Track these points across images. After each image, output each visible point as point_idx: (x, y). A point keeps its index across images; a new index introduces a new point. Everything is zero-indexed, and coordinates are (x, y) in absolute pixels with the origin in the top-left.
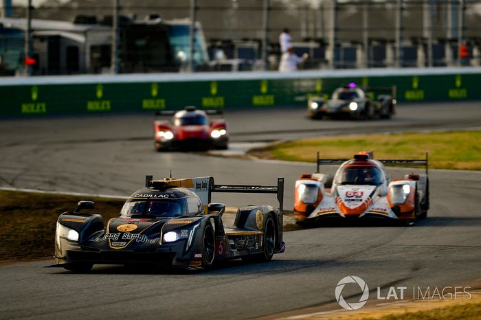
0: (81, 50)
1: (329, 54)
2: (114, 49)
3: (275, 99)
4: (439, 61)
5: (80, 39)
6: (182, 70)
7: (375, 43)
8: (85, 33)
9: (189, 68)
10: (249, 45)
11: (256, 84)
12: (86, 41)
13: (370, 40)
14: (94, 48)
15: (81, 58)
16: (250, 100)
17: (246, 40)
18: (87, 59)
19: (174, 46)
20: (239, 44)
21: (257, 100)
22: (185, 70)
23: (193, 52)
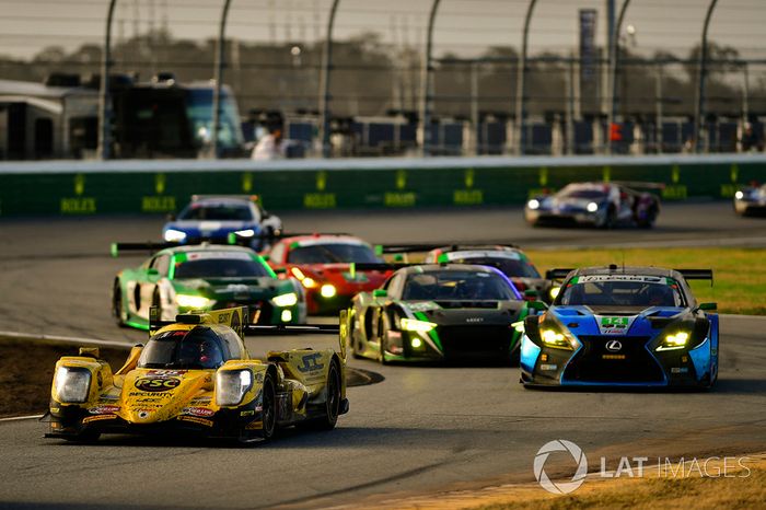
0: (56, 124)
1: (420, 135)
2: (102, 123)
4: (583, 146)
5: (55, 108)
6: (201, 155)
7: (490, 119)
8: (62, 100)
9: (212, 152)
10: (306, 119)
11: (310, 176)
12: (64, 111)
13: (482, 115)
14: (75, 122)
15: (56, 134)
16: (301, 201)
17: (302, 112)
18: (64, 137)
19: (195, 119)
20: (290, 118)
21: (309, 200)
22: (206, 155)
23: (218, 128)
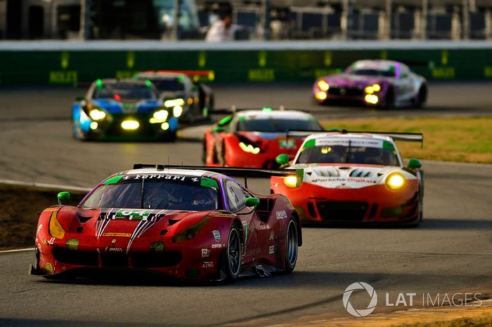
0: (47, 10)
1: (344, 23)
2: (83, 10)
3: (276, 75)
4: (477, 33)
7: (401, 10)
10: (250, 8)
12: (53, 0)
13: (395, 6)
14: (62, 9)
15: (46, 19)
16: (245, 75)
17: (247, 2)
18: (52, 22)
19: (160, 8)
20: (238, 8)
21: (253, 75)
23: (179, 15)
